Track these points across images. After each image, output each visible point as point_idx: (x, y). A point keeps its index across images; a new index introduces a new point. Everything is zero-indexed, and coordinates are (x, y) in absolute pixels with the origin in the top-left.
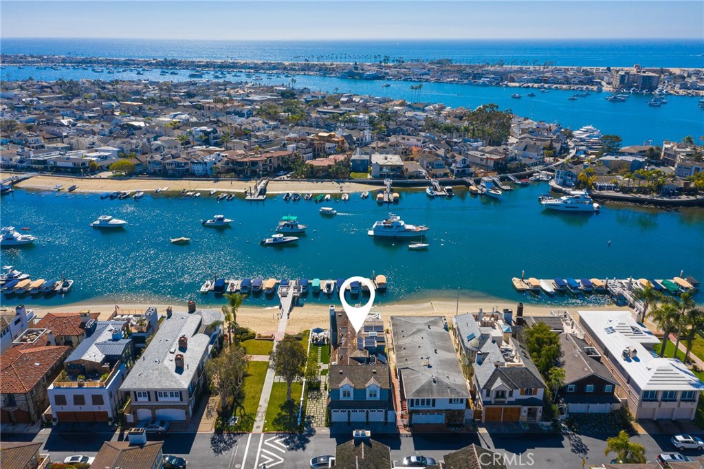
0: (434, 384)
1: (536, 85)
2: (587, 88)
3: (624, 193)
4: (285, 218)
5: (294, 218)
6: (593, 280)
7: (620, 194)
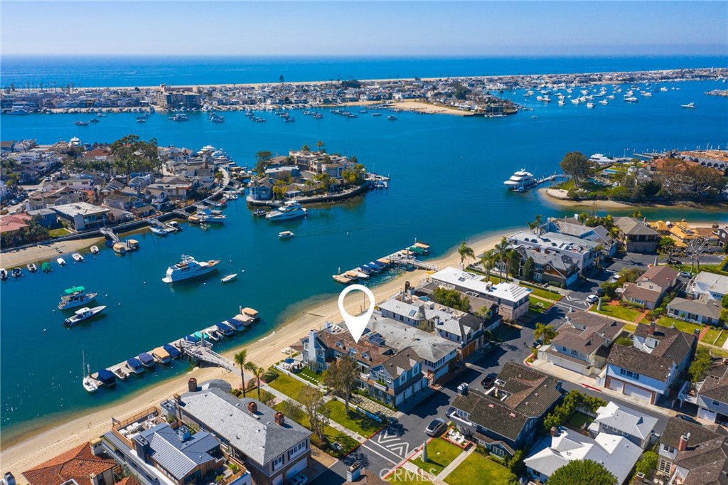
0: (436, 347)
1: (84, 110)
2: (140, 110)
3: (308, 196)
4: (68, 291)
5: (81, 288)
6: (380, 260)
7: (306, 198)
